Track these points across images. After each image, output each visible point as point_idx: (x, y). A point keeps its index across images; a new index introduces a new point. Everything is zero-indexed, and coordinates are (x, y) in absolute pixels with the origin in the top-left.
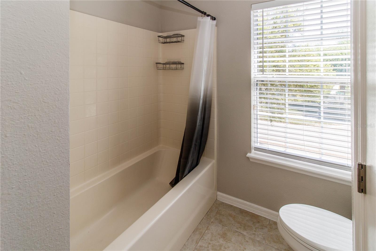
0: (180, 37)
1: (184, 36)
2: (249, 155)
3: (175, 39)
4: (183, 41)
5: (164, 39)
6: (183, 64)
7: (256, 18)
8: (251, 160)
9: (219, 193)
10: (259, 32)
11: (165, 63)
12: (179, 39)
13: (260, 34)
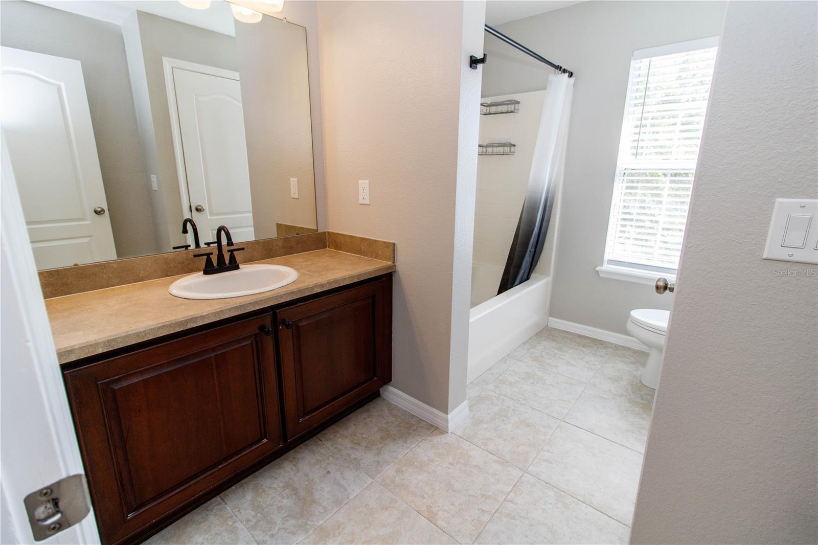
0: (512, 104)
1: (518, 103)
2: (598, 268)
3: (504, 108)
4: (516, 111)
5: (485, 108)
6: (514, 145)
7: (637, 73)
8: (601, 275)
9: (551, 318)
10: (638, 94)
11: (485, 145)
12: (511, 108)
13: (640, 97)
